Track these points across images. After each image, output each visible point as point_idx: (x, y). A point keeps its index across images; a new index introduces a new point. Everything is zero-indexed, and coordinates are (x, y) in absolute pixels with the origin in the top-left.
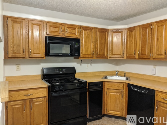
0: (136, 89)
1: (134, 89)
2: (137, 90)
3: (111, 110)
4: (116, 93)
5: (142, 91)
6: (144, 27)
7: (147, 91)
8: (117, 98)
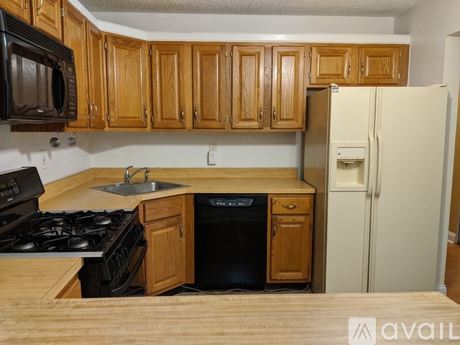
0: (222, 202)
1: (218, 203)
2: (224, 204)
3: (157, 282)
4: (167, 227)
5: (240, 204)
6: (206, 48)
7: (252, 200)
8: (170, 240)
